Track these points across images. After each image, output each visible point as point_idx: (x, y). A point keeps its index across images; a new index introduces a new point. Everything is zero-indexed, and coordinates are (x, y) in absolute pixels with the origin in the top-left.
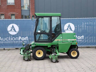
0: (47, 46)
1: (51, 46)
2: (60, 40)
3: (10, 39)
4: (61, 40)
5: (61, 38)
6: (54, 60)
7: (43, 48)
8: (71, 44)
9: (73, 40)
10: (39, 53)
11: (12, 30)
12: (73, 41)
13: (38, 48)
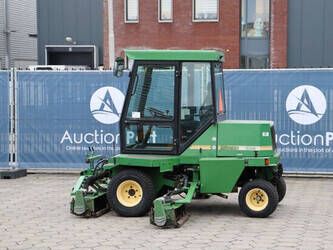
0: (158, 168)
1: (174, 167)
2: (208, 148)
3: (99, 138)
4: (214, 147)
5: (214, 139)
6: (160, 219)
7: (141, 175)
8: (246, 162)
9: (258, 148)
10: (132, 193)
11: (106, 108)
12: (256, 154)
13: (124, 173)
